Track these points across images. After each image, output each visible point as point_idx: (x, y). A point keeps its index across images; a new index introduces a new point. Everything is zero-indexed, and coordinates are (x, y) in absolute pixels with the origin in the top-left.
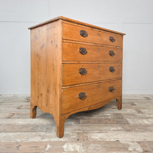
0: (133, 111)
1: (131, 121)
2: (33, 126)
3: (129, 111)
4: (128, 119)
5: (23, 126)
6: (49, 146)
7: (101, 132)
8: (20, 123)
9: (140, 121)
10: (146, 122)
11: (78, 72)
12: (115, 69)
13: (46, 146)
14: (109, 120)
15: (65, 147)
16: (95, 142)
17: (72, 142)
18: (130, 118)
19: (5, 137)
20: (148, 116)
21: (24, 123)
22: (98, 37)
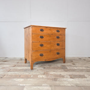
0: (71, 64)
1: (68, 68)
2: (25, 69)
3: (69, 64)
4: (67, 67)
5: (21, 70)
6: (32, 76)
7: (54, 71)
8: (19, 68)
9: (73, 68)
10: (75, 68)
11: (39, 45)
12: (60, 44)
13: (31, 76)
14: (59, 67)
15: (39, 76)
16: (51, 75)
17: (41, 75)
18: (68, 67)
19: (14, 73)
20: (77, 66)
21: (21, 69)
22: (49, 31)
